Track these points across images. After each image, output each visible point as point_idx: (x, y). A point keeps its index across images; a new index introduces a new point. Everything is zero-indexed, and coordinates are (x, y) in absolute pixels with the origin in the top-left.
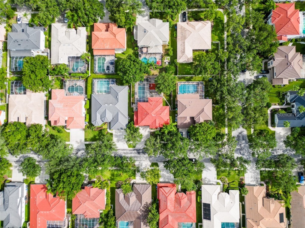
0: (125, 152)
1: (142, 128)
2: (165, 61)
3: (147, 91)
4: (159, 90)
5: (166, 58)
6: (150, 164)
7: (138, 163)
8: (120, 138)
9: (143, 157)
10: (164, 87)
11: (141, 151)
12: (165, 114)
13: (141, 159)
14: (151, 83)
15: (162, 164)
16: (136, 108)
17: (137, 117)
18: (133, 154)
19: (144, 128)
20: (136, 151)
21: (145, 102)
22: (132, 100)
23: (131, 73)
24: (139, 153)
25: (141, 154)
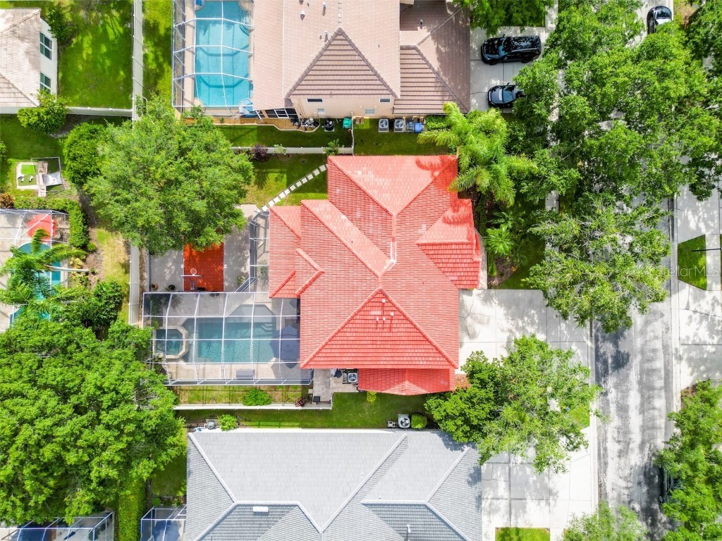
0: (618, 447)
1: (466, 339)
2: (42, 194)
3: (226, 307)
4: (211, 220)
5: (23, 188)
6: (687, 292)
7: (684, 364)
8: (527, 483)
9: (643, 332)
10: (190, 187)
11: (608, 349)
12: (384, 182)
13: (658, 344)
14: (180, 280)
15: (686, 221)
16: (338, 373)
17: (399, 374)
18: (625, 394)
19: (466, 330)
20: (611, 381)
21: (299, 318)
22: (286, 400)
23: (61, 432)
24: (621, 361)
25: (623, 348)
